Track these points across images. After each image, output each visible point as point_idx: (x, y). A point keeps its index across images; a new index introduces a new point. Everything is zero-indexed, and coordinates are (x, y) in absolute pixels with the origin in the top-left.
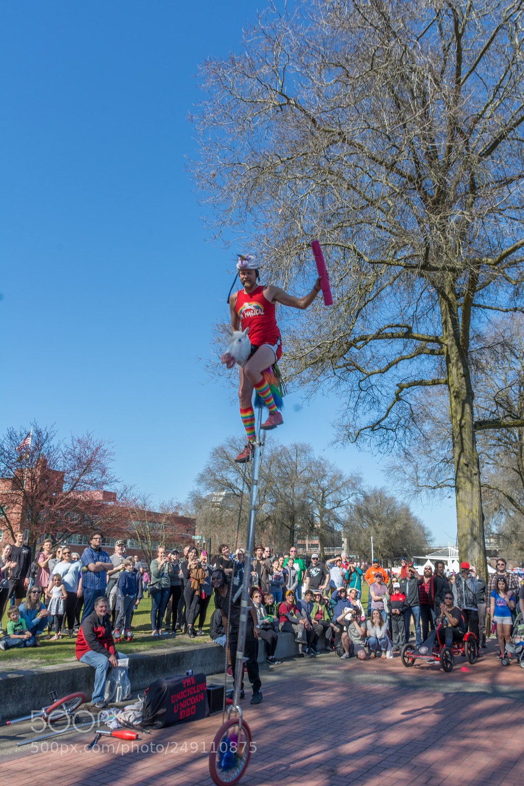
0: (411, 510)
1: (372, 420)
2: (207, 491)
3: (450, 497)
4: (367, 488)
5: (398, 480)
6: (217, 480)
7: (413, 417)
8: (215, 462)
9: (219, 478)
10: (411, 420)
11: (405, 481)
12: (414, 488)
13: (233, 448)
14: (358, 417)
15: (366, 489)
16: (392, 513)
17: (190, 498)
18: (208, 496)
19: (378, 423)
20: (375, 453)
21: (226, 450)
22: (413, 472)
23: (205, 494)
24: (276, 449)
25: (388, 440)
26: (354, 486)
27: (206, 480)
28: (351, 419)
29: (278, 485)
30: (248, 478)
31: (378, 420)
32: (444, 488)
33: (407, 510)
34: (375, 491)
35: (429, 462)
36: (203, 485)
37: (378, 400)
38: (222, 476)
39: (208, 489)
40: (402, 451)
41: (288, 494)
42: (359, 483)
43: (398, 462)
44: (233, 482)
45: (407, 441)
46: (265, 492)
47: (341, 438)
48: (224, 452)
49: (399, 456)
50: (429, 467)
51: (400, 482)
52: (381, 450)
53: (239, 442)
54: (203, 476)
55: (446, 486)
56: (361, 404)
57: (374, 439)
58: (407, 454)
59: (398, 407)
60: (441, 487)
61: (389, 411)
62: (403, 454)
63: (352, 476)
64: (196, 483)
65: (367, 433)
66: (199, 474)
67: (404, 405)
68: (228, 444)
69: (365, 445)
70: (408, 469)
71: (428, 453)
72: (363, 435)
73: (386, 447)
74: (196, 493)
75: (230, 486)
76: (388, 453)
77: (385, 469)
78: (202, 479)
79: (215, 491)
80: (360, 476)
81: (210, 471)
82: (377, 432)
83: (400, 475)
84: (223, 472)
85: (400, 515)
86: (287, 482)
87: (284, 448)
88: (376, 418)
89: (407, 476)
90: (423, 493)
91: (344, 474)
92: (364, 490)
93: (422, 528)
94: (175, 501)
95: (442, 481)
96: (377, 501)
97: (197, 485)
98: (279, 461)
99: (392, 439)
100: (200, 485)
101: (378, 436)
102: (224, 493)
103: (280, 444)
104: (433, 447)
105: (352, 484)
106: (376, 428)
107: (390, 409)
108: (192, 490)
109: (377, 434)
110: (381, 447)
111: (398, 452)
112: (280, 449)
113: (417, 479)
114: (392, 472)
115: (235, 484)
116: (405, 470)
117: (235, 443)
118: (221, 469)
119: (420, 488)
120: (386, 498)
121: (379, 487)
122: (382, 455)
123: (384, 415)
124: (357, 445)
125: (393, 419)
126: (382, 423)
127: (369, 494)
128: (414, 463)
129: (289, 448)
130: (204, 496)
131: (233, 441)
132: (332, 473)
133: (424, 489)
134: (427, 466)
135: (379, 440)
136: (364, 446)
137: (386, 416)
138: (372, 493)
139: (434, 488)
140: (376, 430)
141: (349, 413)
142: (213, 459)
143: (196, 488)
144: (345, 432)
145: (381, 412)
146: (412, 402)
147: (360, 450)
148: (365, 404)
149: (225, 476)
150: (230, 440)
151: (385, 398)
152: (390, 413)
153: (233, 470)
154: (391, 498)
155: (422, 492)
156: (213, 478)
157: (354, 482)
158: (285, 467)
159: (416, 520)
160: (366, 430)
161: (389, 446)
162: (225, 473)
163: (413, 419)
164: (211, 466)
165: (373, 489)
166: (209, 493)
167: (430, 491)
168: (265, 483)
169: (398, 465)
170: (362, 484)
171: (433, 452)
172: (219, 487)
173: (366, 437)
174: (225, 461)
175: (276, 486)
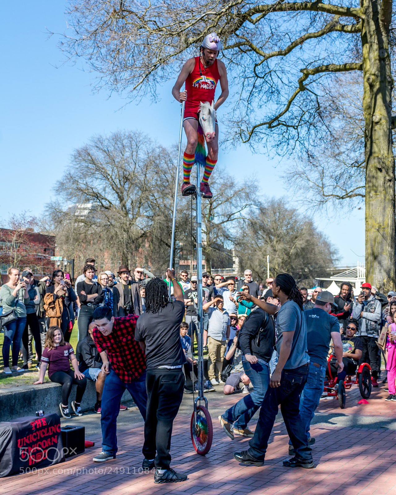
0: (315, 225)
1: (270, 115)
2: (69, 202)
3: (360, 209)
4: (263, 198)
5: (300, 189)
6: (80, 189)
7: (319, 111)
8: (77, 167)
9: (83, 186)
10: (316, 115)
11: (308, 189)
12: (319, 198)
13: (100, 149)
14: (252, 111)
15: (262, 200)
16: (292, 228)
17: (47, 211)
18: (70, 208)
19: (277, 118)
20: (272, 155)
21: (91, 152)
22: (318, 179)
23: (66, 206)
24: (153, 150)
25: (288, 139)
26: (248, 196)
27: (66, 189)
28: (244, 114)
29: (156, 194)
30: (119, 186)
31: (277, 114)
32: (354, 198)
33: (310, 224)
34: (272, 203)
35: (338, 166)
36: (63, 195)
37: (277, 90)
38: (86, 184)
39: (69, 199)
40: (304, 153)
41: (168, 206)
42: (254, 192)
43: (301, 167)
44: (100, 192)
45: (311, 141)
46: (140, 203)
47: (232, 137)
48: (89, 154)
49: (300, 158)
50: (338, 172)
51: (302, 191)
52: (279, 151)
53: (107, 141)
54: (62, 184)
55: (356, 195)
56: (256, 94)
57: (271, 139)
58: (310, 156)
59: (302, 98)
60: (350, 197)
61: (290, 103)
62: (305, 156)
63: (245, 184)
64: (54, 193)
65: (263, 131)
66: (58, 181)
67: (309, 96)
68: (93, 144)
69: (261, 145)
70: (313, 176)
71: (336, 156)
72: (258, 134)
73: (285, 147)
74: (54, 205)
75: (97, 196)
76: (287, 155)
77: (285, 175)
78: (61, 187)
79: (78, 202)
80: (256, 183)
81: (71, 178)
82: (275, 130)
83: (303, 182)
84: (87, 179)
85: (302, 230)
86: (167, 191)
87: (164, 150)
88: (274, 113)
89: (311, 184)
90: (329, 204)
91: (236, 182)
92: (260, 200)
93: (327, 245)
94: (28, 214)
95: (352, 189)
96: (275, 213)
97: (56, 195)
98: (157, 166)
99: (293, 138)
100: (59, 194)
101: (276, 135)
102: (89, 205)
103: (158, 145)
104: (342, 149)
105: (246, 193)
106: (274, 124)
107: (292, 101)
108: (49, 202)
109: (274, 131)
110: (280, 148)
111: (300, 154)
112: (158, 150)
113: (323, 188)
114: (293, 179)
115: (103, 194)
116: (309, 177)
117: (102, 143)
118: (85, 176)
119: (326, 198)
120: (286, 210)
121: (277, 198)
122: (281, 157)
123: (284, 108)
124: (251, 146)
125: (296, 114)
126: (282, 119)
127: (266, 205)
128: (320, 168)
129: (169, 149)
130: (65, 208)
131: (100, 140)
132: (222, 181)
133: (331, 199)
134: (335, 171)
135: (278, 139)
136: (259, 146)
137: (287, 110)
138: (269, 204)
139: (342, 198)
140: (274, 127)
141: (241, 105)
142: (74, 163)
143: (54, 199)
144: (236, 129)
145: (281, 105)
146: (319, 93)
147: (254, 152)
148: (261, 94)
149: (90, 184)
150: (96, 140)
151: (286, 87)
152: (291, 106)
153: (100, 176)
154: (291, 210)
155: (328, 202)
156: (75, 186)
157: (248, 191)
158: (165, 173)
159: (320, 236)
160: (261, 127)
161: (290, 147)
162: (90, 180)
163: (319, 114)
164: (72, 172)
165: (270, 199)
166: (70, 205)
167: (337, 201)
168: (140, 193)
169: (301, 170)
170: (258, 193)
171: (343, 155)
172: (83, 198)
173: (262, 136)
174: (91, 166)
175: (153, 196)
